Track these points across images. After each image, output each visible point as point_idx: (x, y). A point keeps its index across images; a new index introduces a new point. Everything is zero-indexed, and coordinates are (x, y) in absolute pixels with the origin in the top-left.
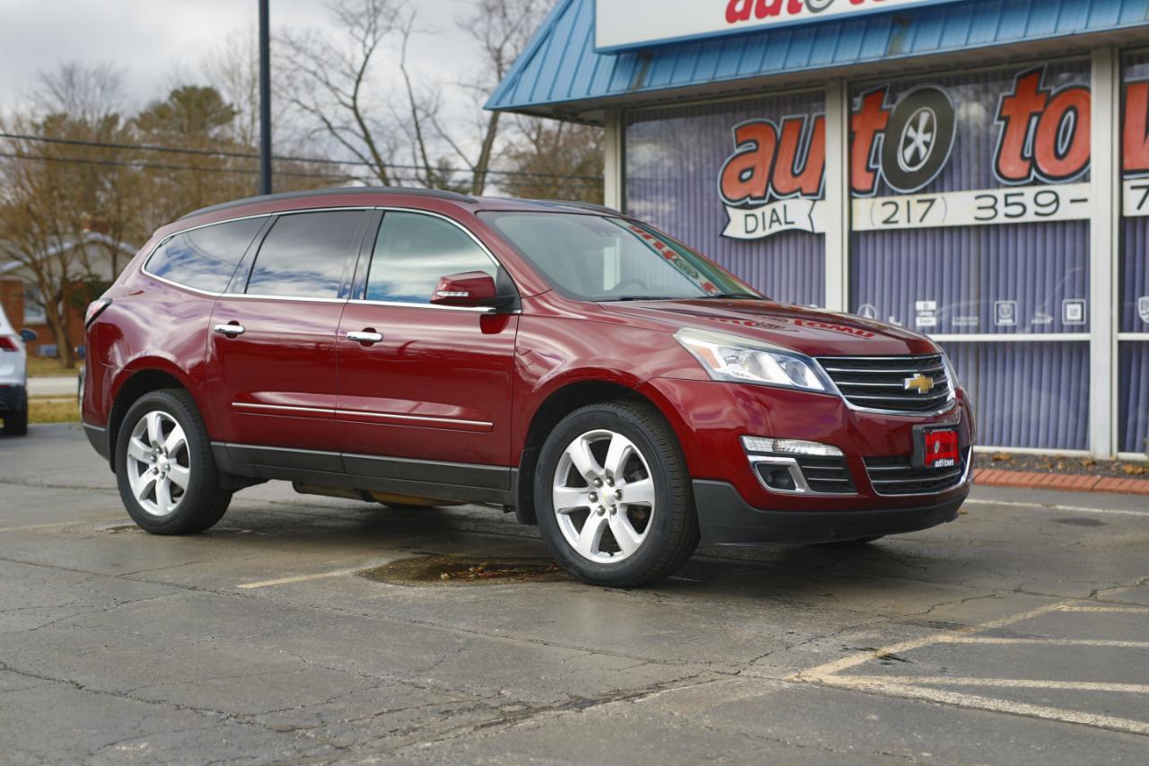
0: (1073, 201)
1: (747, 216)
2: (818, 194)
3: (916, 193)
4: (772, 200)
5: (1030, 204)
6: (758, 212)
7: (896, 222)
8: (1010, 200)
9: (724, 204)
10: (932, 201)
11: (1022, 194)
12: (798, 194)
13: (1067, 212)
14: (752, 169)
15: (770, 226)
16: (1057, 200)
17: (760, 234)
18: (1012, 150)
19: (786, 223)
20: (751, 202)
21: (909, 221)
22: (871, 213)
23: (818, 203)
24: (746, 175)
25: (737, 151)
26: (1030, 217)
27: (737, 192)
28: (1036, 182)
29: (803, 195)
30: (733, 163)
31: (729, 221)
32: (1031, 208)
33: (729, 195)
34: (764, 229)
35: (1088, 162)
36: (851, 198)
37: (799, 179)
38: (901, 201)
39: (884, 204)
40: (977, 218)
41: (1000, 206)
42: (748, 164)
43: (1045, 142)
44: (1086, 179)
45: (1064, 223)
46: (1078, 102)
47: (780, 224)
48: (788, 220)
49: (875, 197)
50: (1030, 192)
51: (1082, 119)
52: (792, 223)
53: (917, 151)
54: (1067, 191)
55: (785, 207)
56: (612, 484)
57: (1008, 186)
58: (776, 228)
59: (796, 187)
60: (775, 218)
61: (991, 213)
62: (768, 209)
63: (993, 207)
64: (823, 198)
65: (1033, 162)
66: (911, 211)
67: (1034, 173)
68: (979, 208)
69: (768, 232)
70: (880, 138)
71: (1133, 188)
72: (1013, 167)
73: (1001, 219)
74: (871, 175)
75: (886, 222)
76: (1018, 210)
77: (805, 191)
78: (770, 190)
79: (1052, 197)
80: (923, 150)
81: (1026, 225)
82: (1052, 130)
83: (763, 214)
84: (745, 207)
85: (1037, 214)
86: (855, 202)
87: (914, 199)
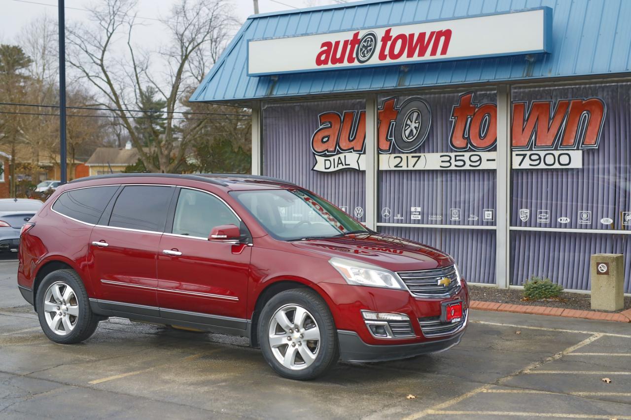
0: (488, 160)
1: (325, 160)
2: (362, 151)
3: (411, 153)
4: (338, 153)
5: (467, 160)
6: (331, 159)
7: (401, 167)
8: (458, 158)
9: (314, 154)
10: (419, 157)
11: (463, 156)
12: (352, 150)
13: (485, 166)
14: (328, 137)
15: (337, 166)
16: (480, 159)
17: (332, 170)
18: (459, 133)
19: (346, 165)
20: (327, 153)
21: (407, 167)
22: (388, 162)
23: (362, 155)
24: (325, 140)
25: (321, 127)
26: (467, 167)
27: (320, 148)
28: (470, 150)
29: (354, 151)
30: (319, 133)
31: (317, 162)
32: (468, 163)
33: (316, 149)
34: (334, 167)
35: (496, 140)
36: (379, 154)
37: (352, 143)
38: (404, 156)
39: (395, 158)
40: (441, 167)
41: (453, 161)
42: (326, 133)
43: (474, 131)
44: (495, 149)
45: (484, 171)
46: (491, 110)
47: (343, 165)
48: (347, 163)
49: (391, 154)
50: (467, 155)
51: (493, 121)
52: (349, 165)
53: (412, 131)
54: (485, 155)
55: (345, 156)
56: (298, 331)
57: (456, 151)
58: (341, 167)
59: (351, 147)
60: (340, 162)
61: (448, 164)
62: (336, 157)
63: (449, 161)
64: (364, 153)
65: (468, 140)
66: (408, 162)
67: (469, 145)
68: (442, 162)
69: (336, 169)
70: (393, 124)
71: (517, 155)
72: (459, 142)
73: (453, 168)
74: (389, 142)
75: (396, 166)
76: (461, 163)
77: (355, 149)
78: (337, 147)
79: (478, 158)
80: (415, 131)
81: (465, 171)
82: (478, 124)
83: (334, 159)
84: (325, 156)
85: (470, 165)
86: (380, 155)
87: (410, 155)
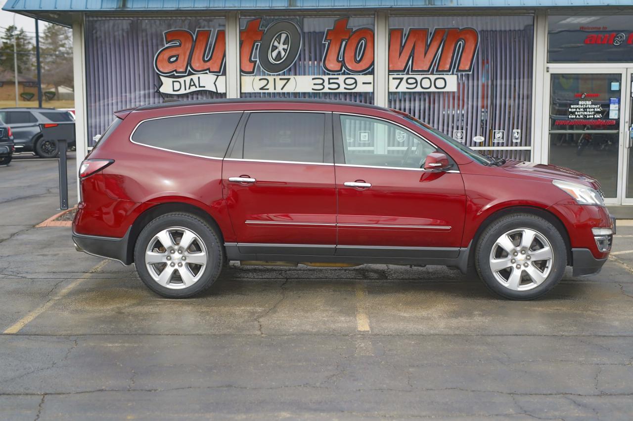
0: (364, 83)
1: (173, 82)
3: (279, 75)
4: (190, 74)
5: (342, 83)
6: (182, 80)
7: (268, 89)
8: (331, 81)
9: (159, 75)
10: (288, 79)
11: (338, 79)
12: (208, 71)
13: (361, 89)
14: (177, 56)
15: (189, 88)
16: (356, 82)
17: (182, 91)
18: (332, 56)
19: (200, 87)
20: (176, 74)
21: (275, 89)
22: (252, 84)
23: (219, 77)
24: (173, 59)
25: (166, 46)
26: (341, 90)
27: (168, 68)
28: (344, 74)
29: (210, 72)
30: (164, 52)
31: (162, 84)
32: (343, 86)
33: (161, 70)
34: (185, 90)
35: (373, 63)
36: (241, 75)
37: (208, 64)
38: (271, 79)
39: (260, 80)
40: (313, 89)
41: (326, 84)
42: (174, 53)
43: (349, 55)
44: (372, 73)
45: (360, 94)
46: (368, 35)
47: (196, 87)
48: (201, 85)
49: (255, 75)
51: (369, 44)
52: (204, 87)
53: (279, 53)
54: (361, 78)
55: (199, 78)
58: (193, 89)
59: (206, 68)
60: (192, 84)
61: (321, 87)
62: (188, 79)
63: (322, 84)
64: (224, 74)
65: (343, 64)
66: (276, 84)
67: (344, 68)
68: (314, 84)
69: (188, 91)
70: (258, 45)
71: (394, 79)
72: (333, 65)
73: (326, 90)
74: (253, 64)
75: (261, 89)
76: (336, 86)
77: (211, 70)
78: (189, 68)
79: (353, 81)
80: (283, 53)
81: (340, 93)
82: (353, 48)
83: (185, 81)
84: (173, 76)
85: (345, 88)
86: (242, 77)
87: (277, 78)
